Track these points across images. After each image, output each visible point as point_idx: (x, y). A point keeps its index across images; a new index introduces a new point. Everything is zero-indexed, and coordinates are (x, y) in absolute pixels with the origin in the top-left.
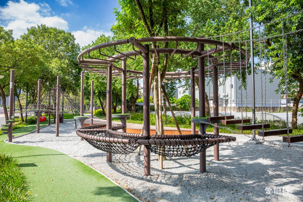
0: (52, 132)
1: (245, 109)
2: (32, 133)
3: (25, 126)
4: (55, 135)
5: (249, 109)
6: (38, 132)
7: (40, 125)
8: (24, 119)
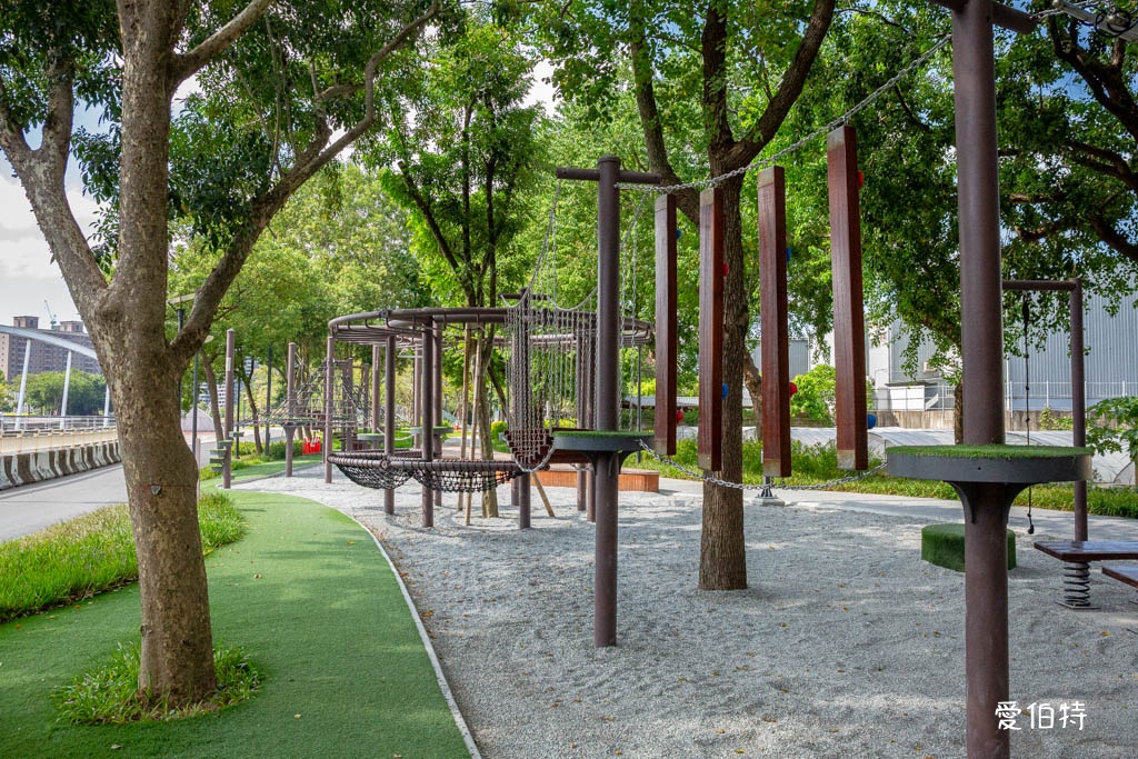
0: (318, 476)
1: (1042, 418)
2: (275, 476)
3: (263, 464)
4: (324, 480)
5: (1061, 421)
6: (290, 475)
7: (294, 462)
8: (264, 446)
